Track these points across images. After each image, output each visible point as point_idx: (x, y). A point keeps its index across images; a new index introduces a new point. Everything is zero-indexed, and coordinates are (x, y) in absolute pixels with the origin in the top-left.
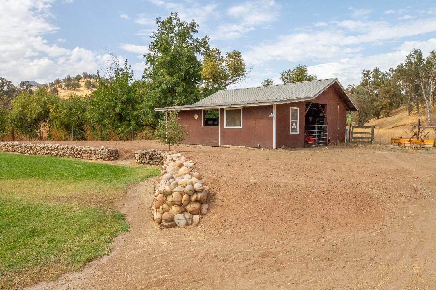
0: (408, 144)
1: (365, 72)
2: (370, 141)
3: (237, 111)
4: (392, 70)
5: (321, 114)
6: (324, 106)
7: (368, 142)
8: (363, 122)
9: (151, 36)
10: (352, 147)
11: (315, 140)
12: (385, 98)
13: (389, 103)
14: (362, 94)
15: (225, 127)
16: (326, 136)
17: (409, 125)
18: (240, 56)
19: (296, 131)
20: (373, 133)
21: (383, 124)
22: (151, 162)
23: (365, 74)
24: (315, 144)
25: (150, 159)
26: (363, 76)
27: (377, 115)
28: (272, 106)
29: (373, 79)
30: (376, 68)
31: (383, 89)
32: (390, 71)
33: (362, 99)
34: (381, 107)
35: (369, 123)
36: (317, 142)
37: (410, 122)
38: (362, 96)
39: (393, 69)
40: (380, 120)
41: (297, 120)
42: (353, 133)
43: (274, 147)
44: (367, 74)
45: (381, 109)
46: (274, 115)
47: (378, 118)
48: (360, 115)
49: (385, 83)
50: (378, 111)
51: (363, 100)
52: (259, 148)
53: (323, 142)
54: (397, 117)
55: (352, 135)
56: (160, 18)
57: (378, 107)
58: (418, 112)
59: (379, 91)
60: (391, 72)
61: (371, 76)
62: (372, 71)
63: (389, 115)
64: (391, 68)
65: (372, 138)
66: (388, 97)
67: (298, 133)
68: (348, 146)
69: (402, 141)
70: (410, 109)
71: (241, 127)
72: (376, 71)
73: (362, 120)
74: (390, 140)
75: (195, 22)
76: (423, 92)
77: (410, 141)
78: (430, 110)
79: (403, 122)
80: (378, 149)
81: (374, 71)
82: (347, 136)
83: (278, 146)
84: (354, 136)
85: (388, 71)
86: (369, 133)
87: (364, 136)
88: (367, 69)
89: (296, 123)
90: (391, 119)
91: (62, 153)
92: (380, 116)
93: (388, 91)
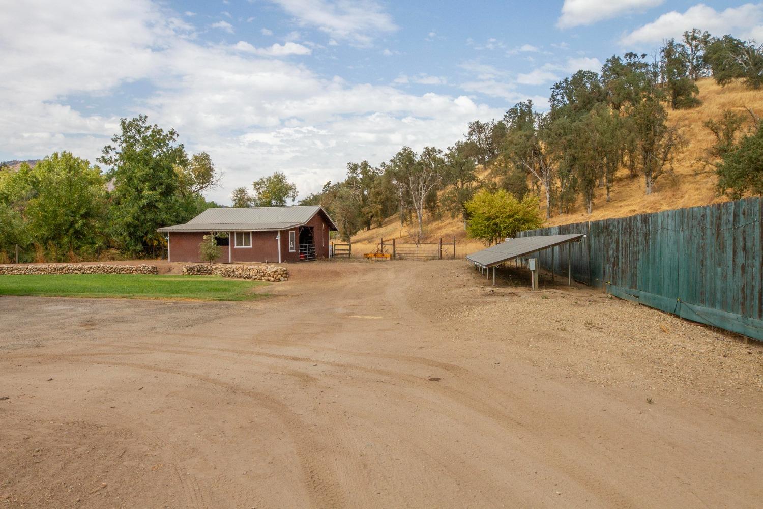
0: (374, 258)
1: (352, 166)
2: (348, 257)
3: (247, 234)
4: (383, 165)
5: (310, 235)
6: (312, 228)
7: (347, 257)
8: (349, 234)
9: (112, 139)
10: (334, 261)
11: (306, 256)
12: (376, 202)
13: (380, 209)
14: (346, 199)
15: (236, 247)
16: (314, 252)
17: (401, 239)
18: (210, 160)
19: (293, 249)
20: (350, 250)
21: (373, 238)
22: (199, 274)
23: (351, 169)
24: (306, 259)
25: (198, 271)
26: (349, 171)
27: (367, 224)
28: (277, 231)
29: (361, 176)
30: (365, 161)
31: (373, 190)
32: (381, 166)
33: (347, 205)
34: (370, 215)
35: (357, 236)
36: (308, 257)
37: (402, 234)
38: (347, 202)
39: (385, 164)
40: (371, 231)
41: (293, 240)
42: (335, 250)
43: (280, 261)
44: (353, 168)
45: (372, 217)
46: (279, 238)
47: (369, 229)
48: (345, 225)
49: (375, 182)
50: (368, 220)
51: (348, 207)
52: (267, 263)
53: (312, 258)
54: (390, 227)
55: (334, 252)
56: (126, 119)
57: (367, 214)
58: (412, 223)
59: (369, 193)
60: (382, 168)
61: (359, 171)
62: (360, 164)
63: (381, 225)
64: (383, 163)
65: (350, 254)
66: (379, 202)
67: (295, 251)
68: (331, 261)
69: (370, 256)
70: (404, 219)
71: (251, 247)
72: (365, 165)
73: (348, 232)
74: (363, 255)
75: (175, 131)
76: (414, 200)
77: (375, 255)
78: (421, 221)
79: (395, 234)
80: (353, 261)
81: (362, 165)
82: (330, 253)
83: (282, 261)
84: (337, 252)
85: (379, 167)
86: (347, 250)
87: (344, 252)
88: (354, 162)
89: (293, 243)
90: (382, 230)
91: (90, 272)
92: (371, 227)
93: (379, 194)
